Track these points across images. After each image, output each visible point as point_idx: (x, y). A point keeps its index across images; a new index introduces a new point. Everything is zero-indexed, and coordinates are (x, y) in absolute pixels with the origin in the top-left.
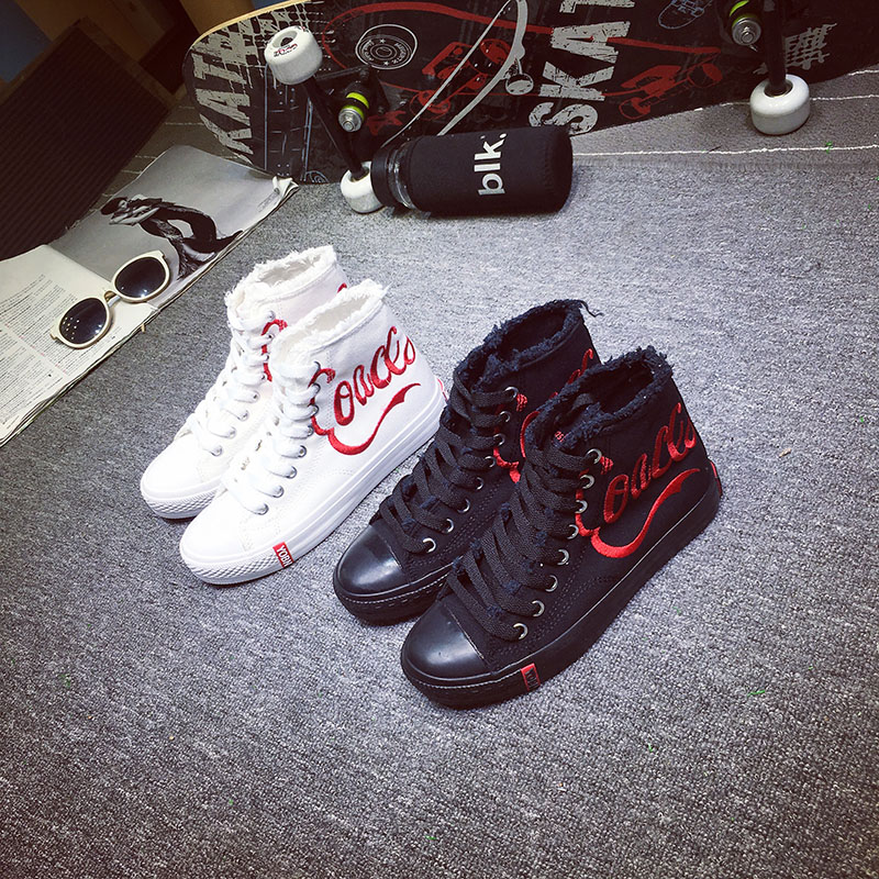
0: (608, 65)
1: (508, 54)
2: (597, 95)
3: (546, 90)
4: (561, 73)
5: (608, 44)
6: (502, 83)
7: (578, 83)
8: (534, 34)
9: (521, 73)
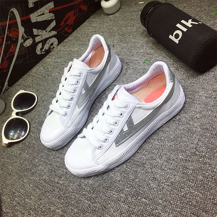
0: (53, 20)
1: (18, 32)
2: (54, 33)
3: (37, 39)
4: (40, 30)
5: (50, 12)
6: (22, 44)
7: (46, 31)
8: (24, 20)
9: (26, 37)
